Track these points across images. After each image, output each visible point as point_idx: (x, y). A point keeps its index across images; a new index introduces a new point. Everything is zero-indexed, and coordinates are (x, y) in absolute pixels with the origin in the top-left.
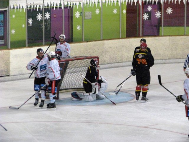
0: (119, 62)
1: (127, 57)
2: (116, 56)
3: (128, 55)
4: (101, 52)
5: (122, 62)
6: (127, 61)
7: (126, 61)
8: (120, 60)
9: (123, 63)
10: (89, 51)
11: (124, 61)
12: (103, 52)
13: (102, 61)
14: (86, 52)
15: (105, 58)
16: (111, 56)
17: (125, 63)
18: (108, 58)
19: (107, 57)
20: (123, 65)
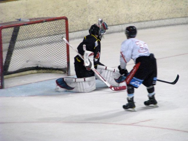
0: (113, 25)
1: (126, 15)
2: (108, 15)
3: (128, 13)
4: (82, 10)
5: (118, 25)
6: (127, 22)
7: (124, 22)
8: (115, 22)
9: (121, 26)
10: (62, 10)
11: (121, 22)
12: (85, 9)
13: (85, 24)
14: (57, 10)
15: (89, 20)
16: (99, 15)
17: (123, 25)
18: (95, 20)
19: (92, 18)
20: (121, 29)
